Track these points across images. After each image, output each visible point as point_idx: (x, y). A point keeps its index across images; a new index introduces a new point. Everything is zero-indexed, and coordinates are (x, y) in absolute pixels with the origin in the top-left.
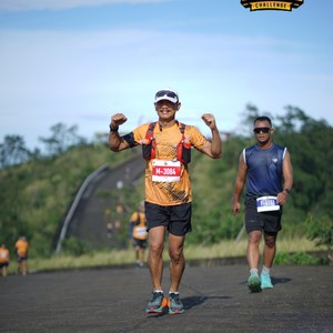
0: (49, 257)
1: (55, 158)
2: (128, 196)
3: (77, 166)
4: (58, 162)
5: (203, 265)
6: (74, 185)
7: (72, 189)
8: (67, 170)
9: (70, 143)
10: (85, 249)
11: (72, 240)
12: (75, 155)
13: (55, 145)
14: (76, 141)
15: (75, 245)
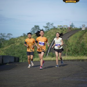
0: (45, 57)
1: (47, 31)
2: (66, 42)
3: (53, 34)
4: (48, 33)
5: (85, 61)
6: (52, 39)
7: (51, 40)
8: (50, 35)
9: (51, 28)
10: (54, 56)
11: (51, 53)
12: (52, 31)
13: (47, 28)
14: (53, 27)
15: (52, 54)
